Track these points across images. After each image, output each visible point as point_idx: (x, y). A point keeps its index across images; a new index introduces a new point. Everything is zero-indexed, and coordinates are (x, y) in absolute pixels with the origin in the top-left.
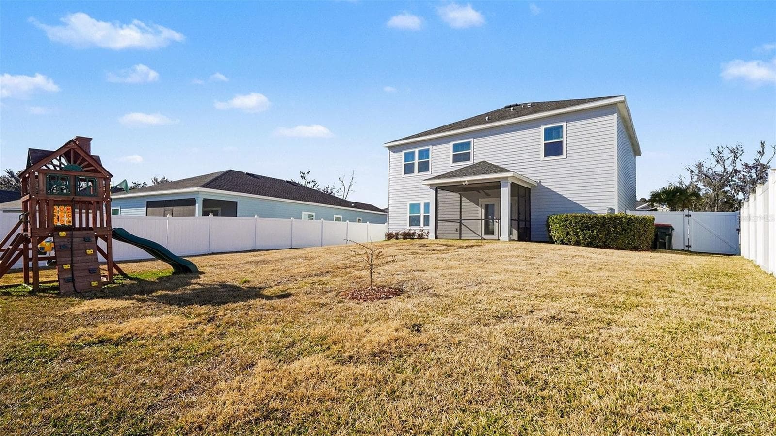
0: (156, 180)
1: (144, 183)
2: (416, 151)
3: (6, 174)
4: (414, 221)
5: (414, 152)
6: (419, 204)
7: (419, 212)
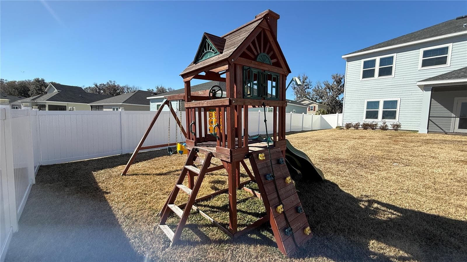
0: (158, 88)
1: (152, 90)
2: (378, 59)
3: (94, 86)
4: (372, 114)
5: (375, 60)
6: (378, 102)
7: (378, 108)
